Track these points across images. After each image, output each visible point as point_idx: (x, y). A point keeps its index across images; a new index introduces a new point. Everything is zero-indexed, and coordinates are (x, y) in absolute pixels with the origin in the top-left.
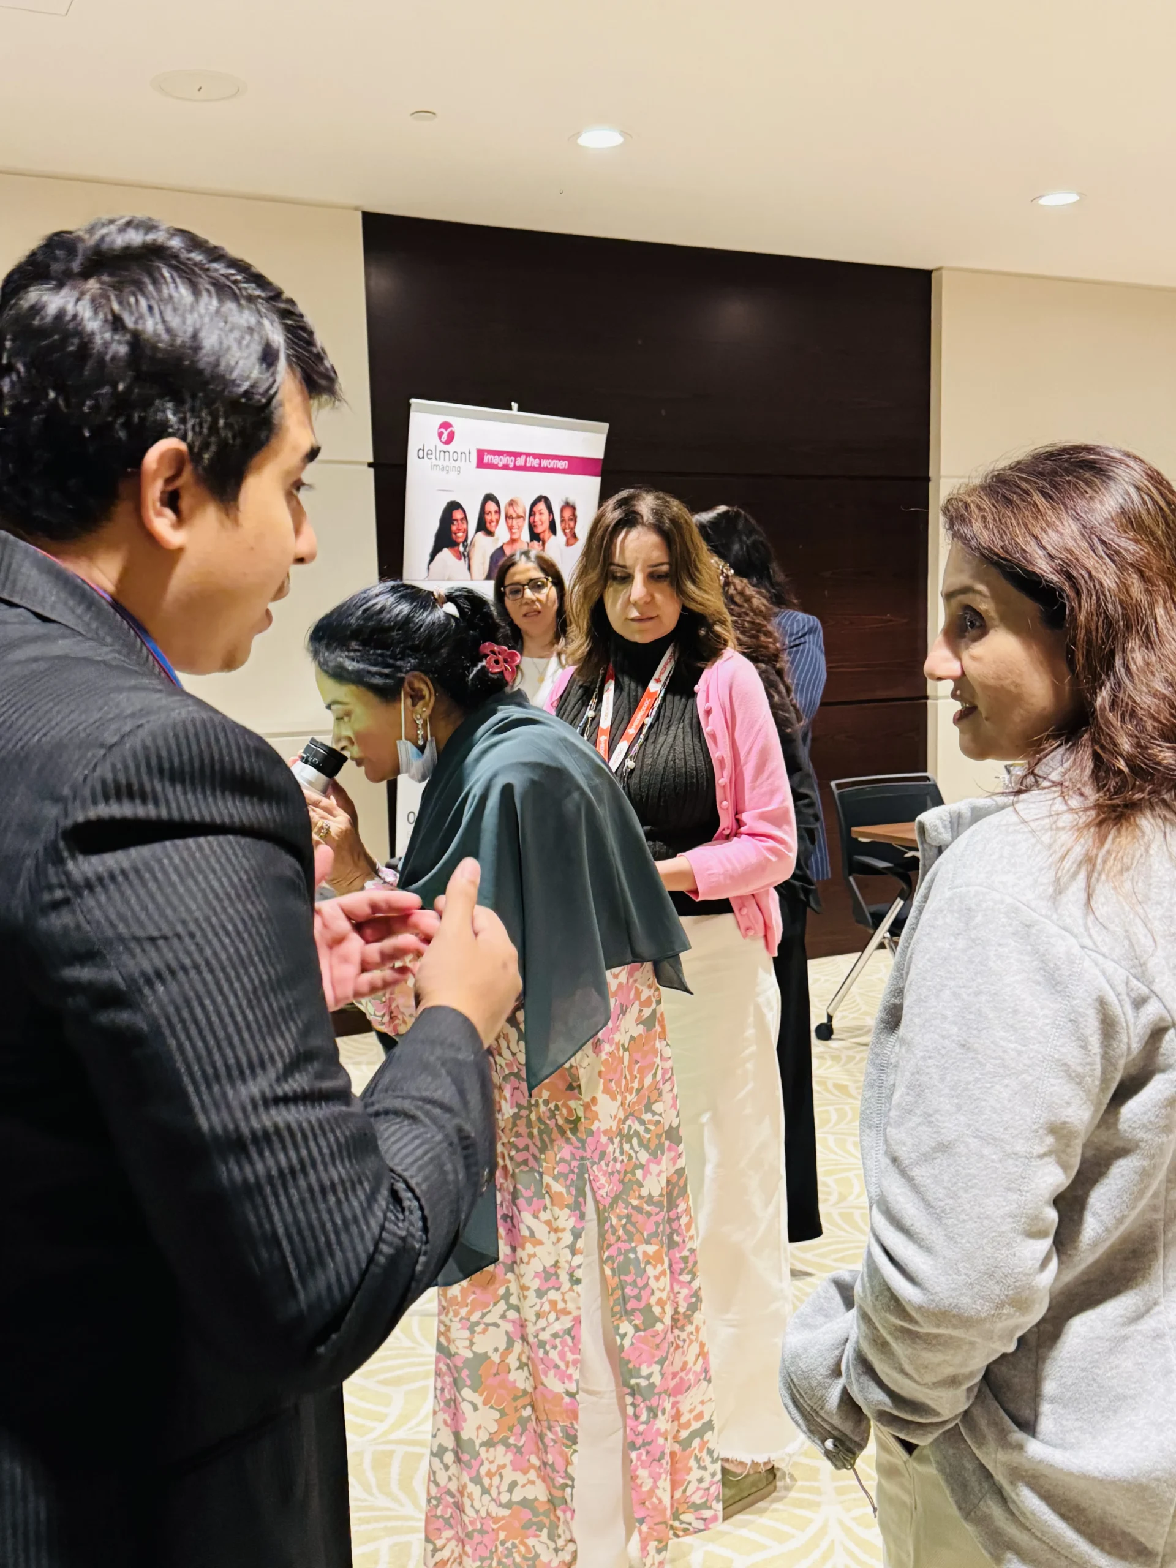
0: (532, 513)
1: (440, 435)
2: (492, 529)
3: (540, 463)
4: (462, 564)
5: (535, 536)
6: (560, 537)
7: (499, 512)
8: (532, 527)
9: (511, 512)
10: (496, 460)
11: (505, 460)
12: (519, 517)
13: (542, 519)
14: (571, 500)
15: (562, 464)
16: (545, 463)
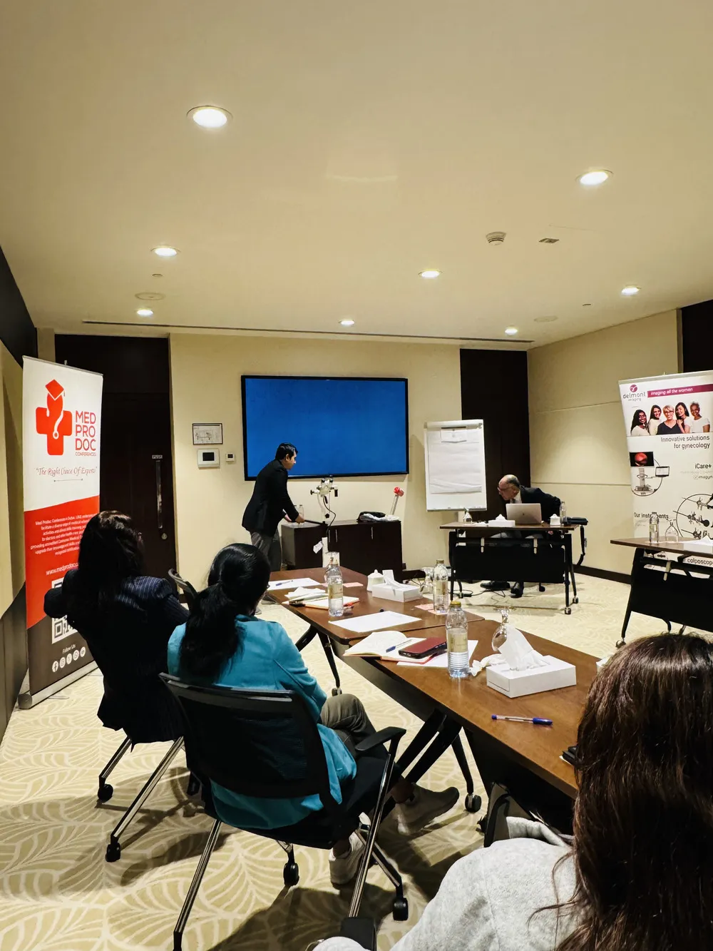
0: (677, 409)
1: (631, 389)
2: (658, 416)
3: (678, 391)
4: (645, 431)
5: (679, 418)
6: (691, 417)
7: (660, 411)
8: (677, 415)
9: (666, 410)
10: (656, 393)
11: (660, 393)
12: (670, 411)
13: (682, 411)
14: (696, 402)
15: (689, 390)
16: (680, 391)
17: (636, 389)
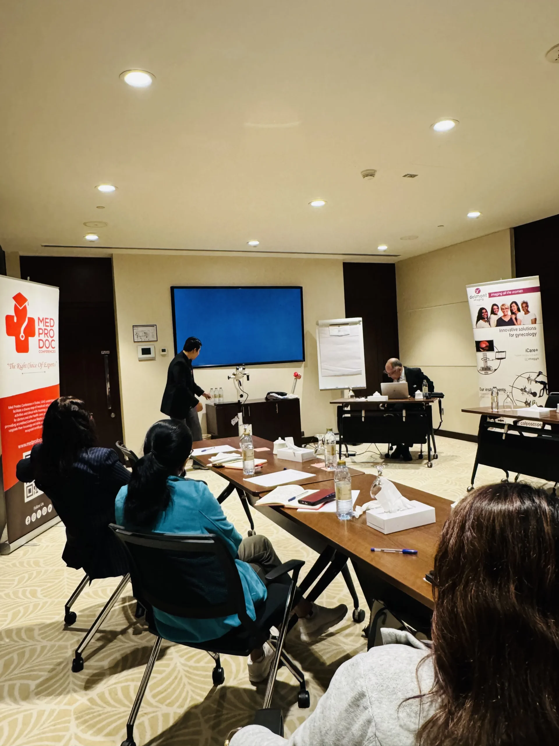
0: (511, 307)
1: (476, 292)
2: (496, 313)
3: (512, 292)
4: (487, 324)
5: (513, 313)
6: (522, 312)
7: (498, 308)
8: (511, 311)
9: (503, 307)
10: (496, 294)
11: (498, 294)
12: (506, 308)
13: (515, 308)
14: (525, 301)
15: (520, 291)
16: (513, 292)
17: (479, 292)
